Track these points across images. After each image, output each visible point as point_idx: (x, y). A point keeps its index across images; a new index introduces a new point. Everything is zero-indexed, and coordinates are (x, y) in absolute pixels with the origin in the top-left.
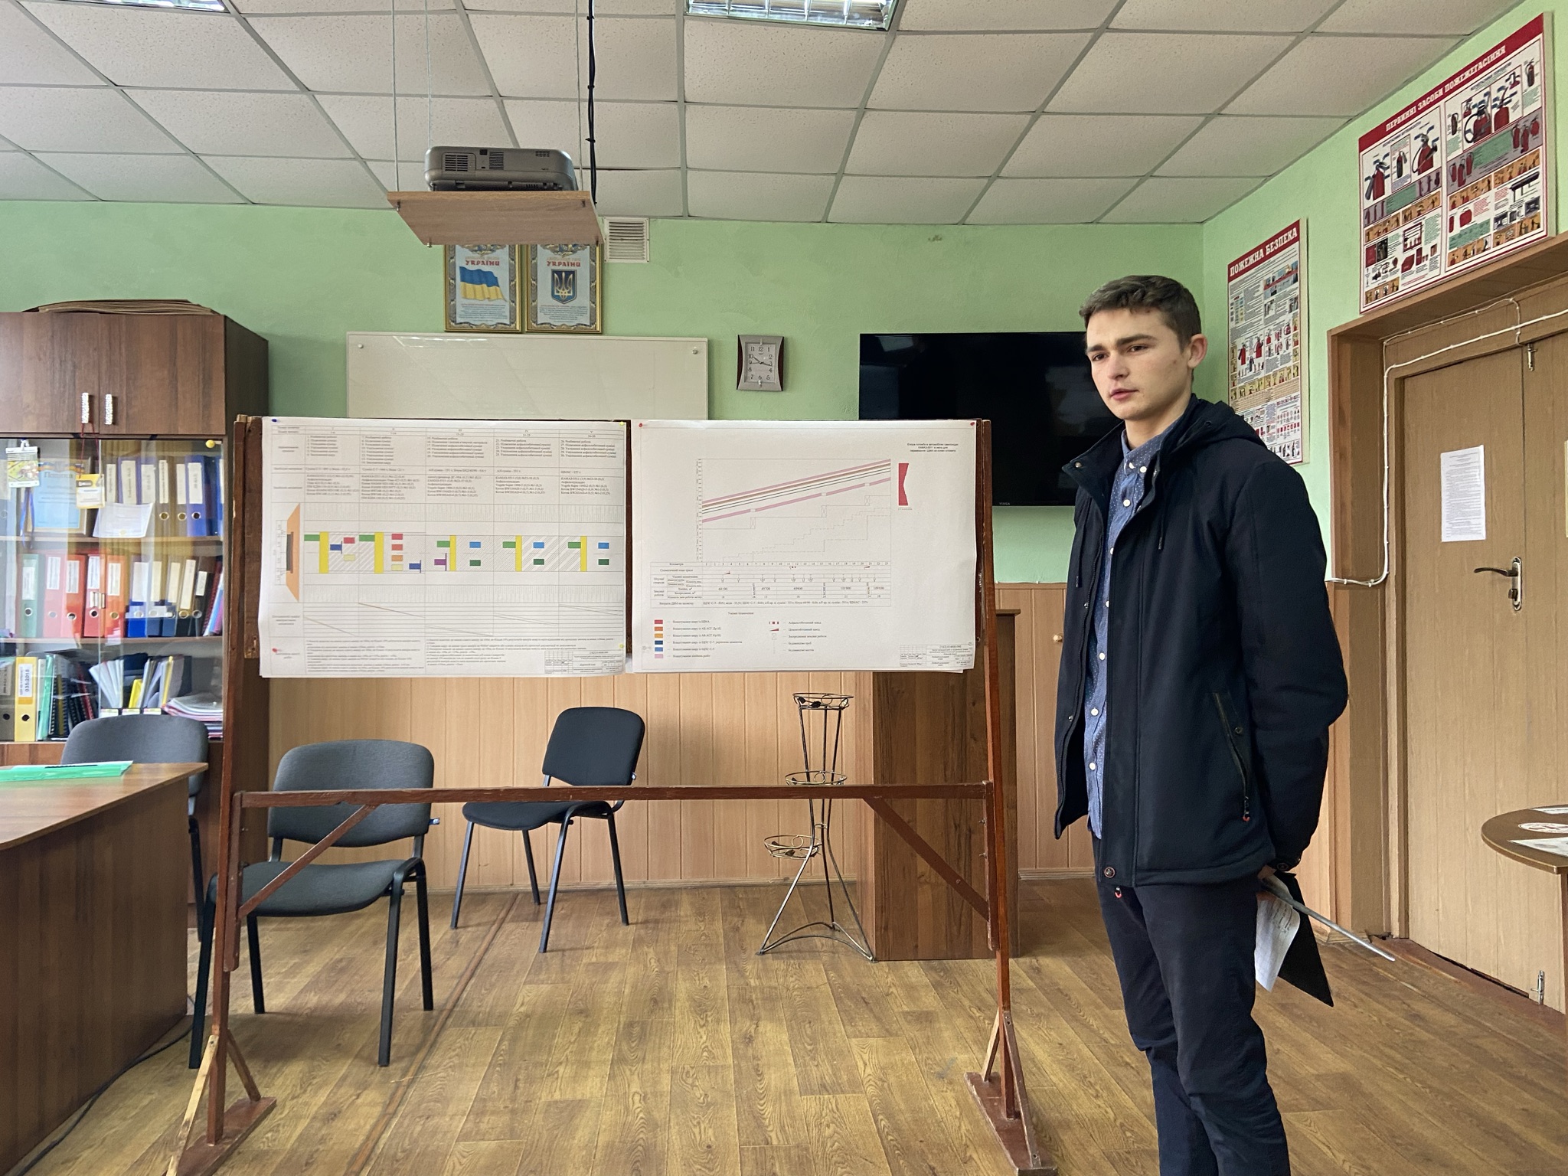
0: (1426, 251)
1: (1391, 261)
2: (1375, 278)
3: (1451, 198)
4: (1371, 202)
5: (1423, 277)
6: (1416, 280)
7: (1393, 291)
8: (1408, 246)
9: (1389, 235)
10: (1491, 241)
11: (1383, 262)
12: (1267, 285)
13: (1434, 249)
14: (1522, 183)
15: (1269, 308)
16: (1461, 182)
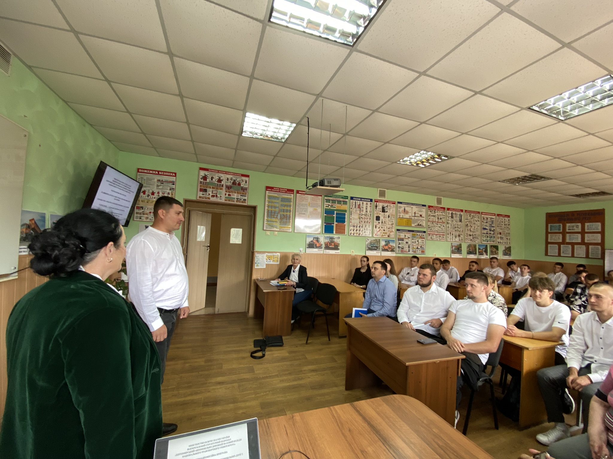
0: (218, 196)
1: (208, 194)
3: (226, 190)
5: (218, 200)
6: (215, 200)
7: (209, 199)
8: (213, 193)
9: (207, 189)
10: (235, 201)
11: (206, 193)
12: (159, 181)
13: (221, 196)
14: (243, 196)
15: (159, 186)
16: (229, 189)
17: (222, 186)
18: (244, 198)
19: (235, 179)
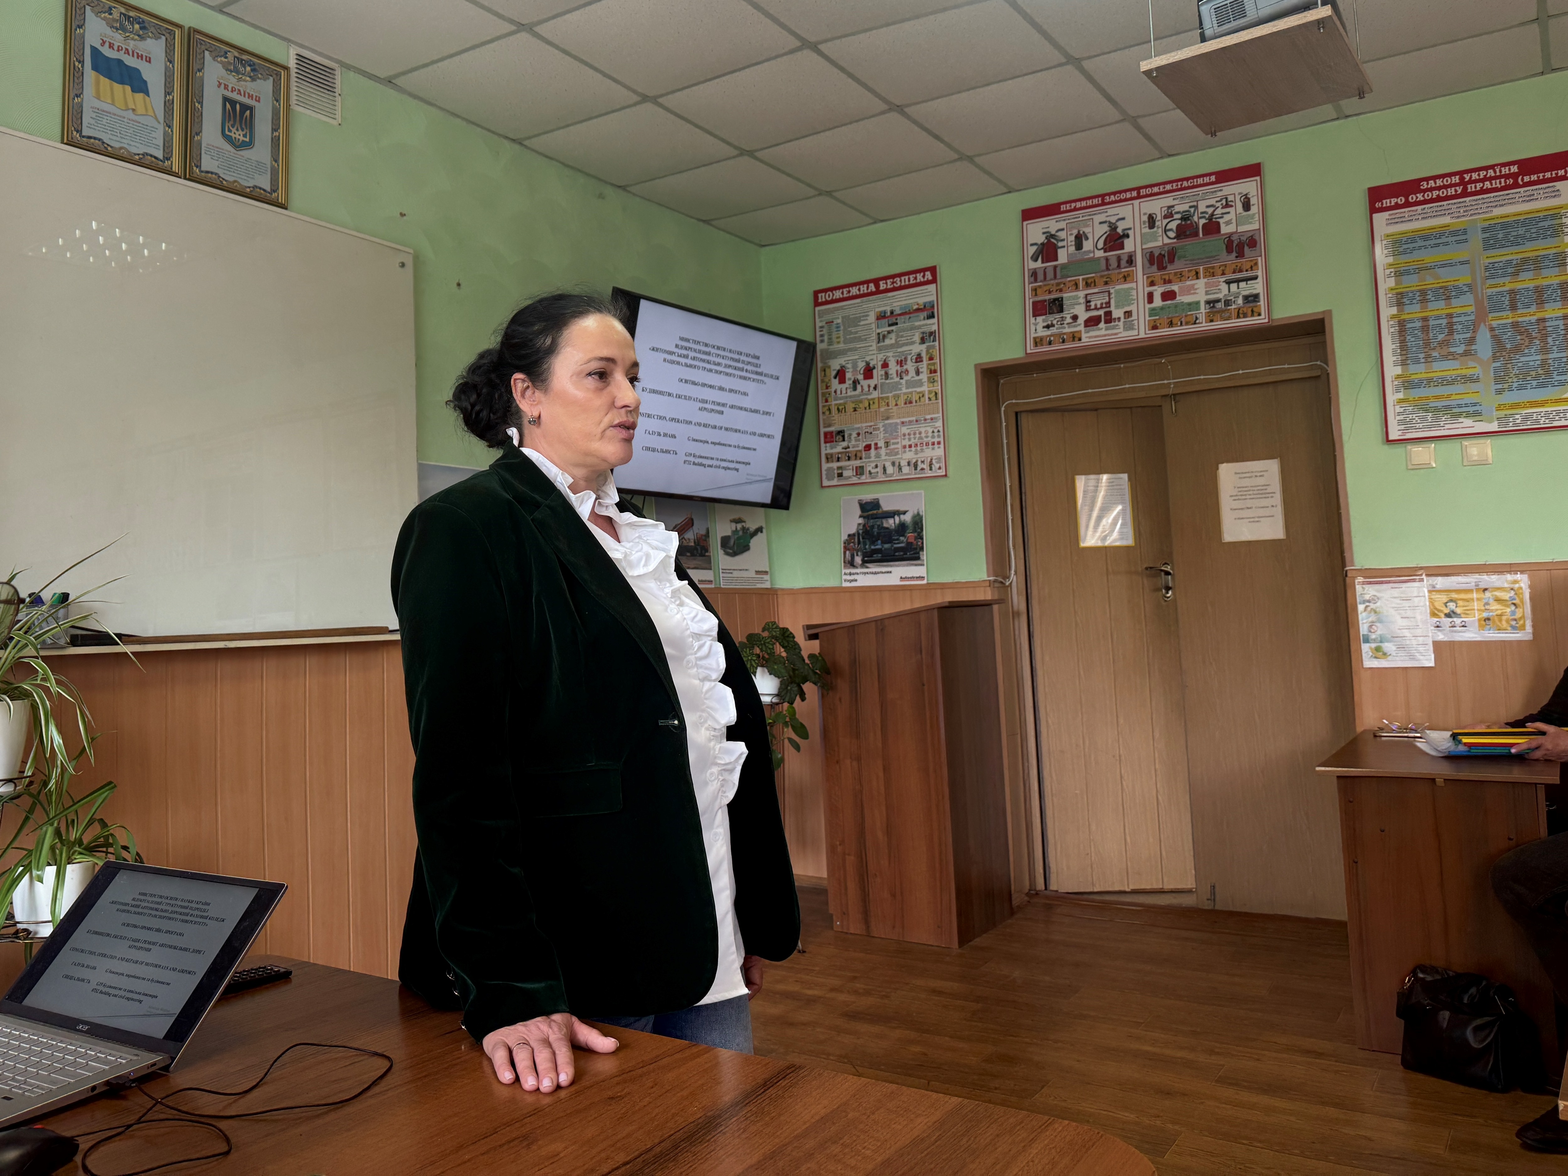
0: (1117, 313)
1: (1068, 316)
2: (1048, 327)
3: (1148, 278)
4: (1039, 264)
5: (1116, 334)
6: (1105, 335)
7: (1074, 340)
8: (1093, 307)
9: (1065, 295)
10: (1202, 318)
11: (1058, 316)
12: (881, 317)
13: (1128, 314)
14: (1238, 281)
15: (884, 337)
16: (1161, 268)
17: (1131, 261)
18: (1246, 289)
19: (1186, 207)
